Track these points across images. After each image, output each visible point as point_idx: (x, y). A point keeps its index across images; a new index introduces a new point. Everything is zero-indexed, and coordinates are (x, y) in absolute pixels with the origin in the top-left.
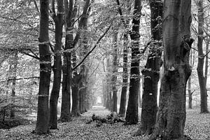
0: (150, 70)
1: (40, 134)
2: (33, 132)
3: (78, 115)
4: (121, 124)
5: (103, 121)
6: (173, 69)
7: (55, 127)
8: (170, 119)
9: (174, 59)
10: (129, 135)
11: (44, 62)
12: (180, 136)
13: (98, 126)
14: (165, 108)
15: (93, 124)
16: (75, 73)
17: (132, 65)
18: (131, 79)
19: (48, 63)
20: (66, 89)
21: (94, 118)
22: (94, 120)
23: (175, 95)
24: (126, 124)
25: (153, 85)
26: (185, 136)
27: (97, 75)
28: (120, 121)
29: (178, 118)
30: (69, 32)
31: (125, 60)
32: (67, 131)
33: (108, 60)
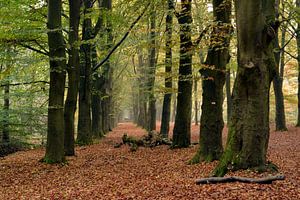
0: (213, 68)
1: (52, 163)
2: (42, 161)
3: (101, 136)
4: (165, 147)
5: (140, 144)
6: (251, 65)
7: (72, 153)
8: (247, 138)
9: (253, 51)
10: (181, 164)
11: (56, 58)
12: (261, 162)
13: (133, 150)
14: (240, 123)
15: (126, 148)
16: (96, 76)
17: (182, 62)
18: (180, 83)
19: (61, 59)
20: (84, 99)
21: (126, 140)
22: (125, 142)
23: (254, 104)
24: (173, 148)
25: (217, 90)
26: (269, 163)
27: (125, 78)
28: (164, 143)
29: (258, 137)
30: (88, 16)
31: (169, 55)
32: (90, 159)
33: (140, 57)
